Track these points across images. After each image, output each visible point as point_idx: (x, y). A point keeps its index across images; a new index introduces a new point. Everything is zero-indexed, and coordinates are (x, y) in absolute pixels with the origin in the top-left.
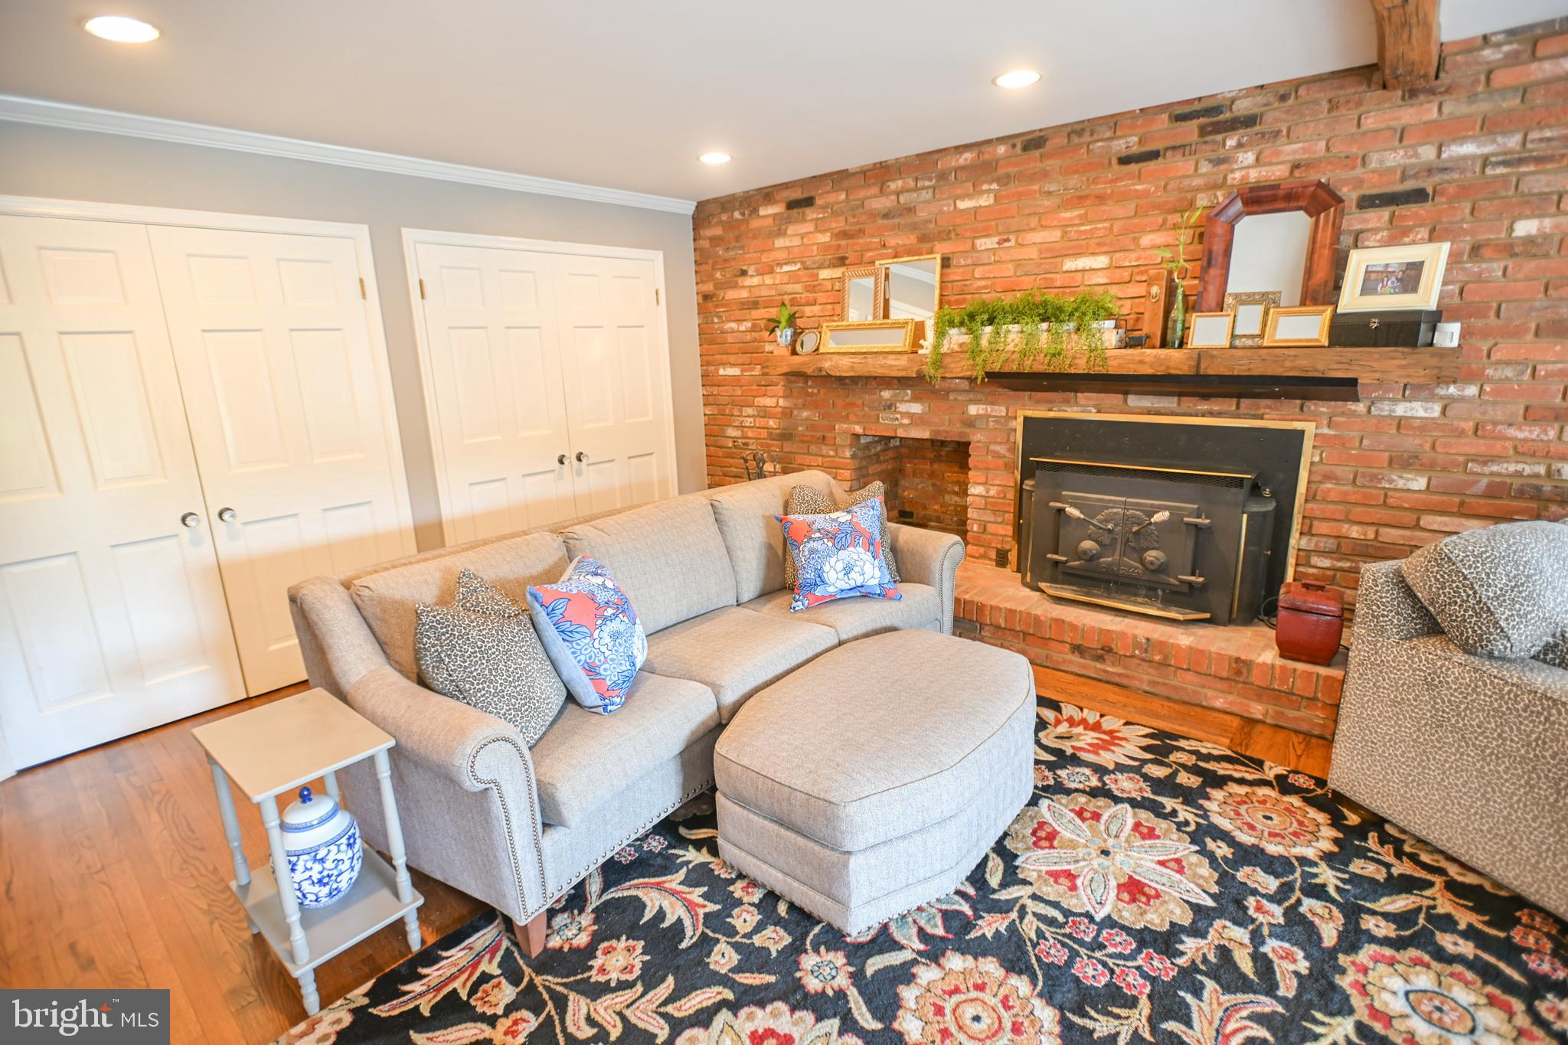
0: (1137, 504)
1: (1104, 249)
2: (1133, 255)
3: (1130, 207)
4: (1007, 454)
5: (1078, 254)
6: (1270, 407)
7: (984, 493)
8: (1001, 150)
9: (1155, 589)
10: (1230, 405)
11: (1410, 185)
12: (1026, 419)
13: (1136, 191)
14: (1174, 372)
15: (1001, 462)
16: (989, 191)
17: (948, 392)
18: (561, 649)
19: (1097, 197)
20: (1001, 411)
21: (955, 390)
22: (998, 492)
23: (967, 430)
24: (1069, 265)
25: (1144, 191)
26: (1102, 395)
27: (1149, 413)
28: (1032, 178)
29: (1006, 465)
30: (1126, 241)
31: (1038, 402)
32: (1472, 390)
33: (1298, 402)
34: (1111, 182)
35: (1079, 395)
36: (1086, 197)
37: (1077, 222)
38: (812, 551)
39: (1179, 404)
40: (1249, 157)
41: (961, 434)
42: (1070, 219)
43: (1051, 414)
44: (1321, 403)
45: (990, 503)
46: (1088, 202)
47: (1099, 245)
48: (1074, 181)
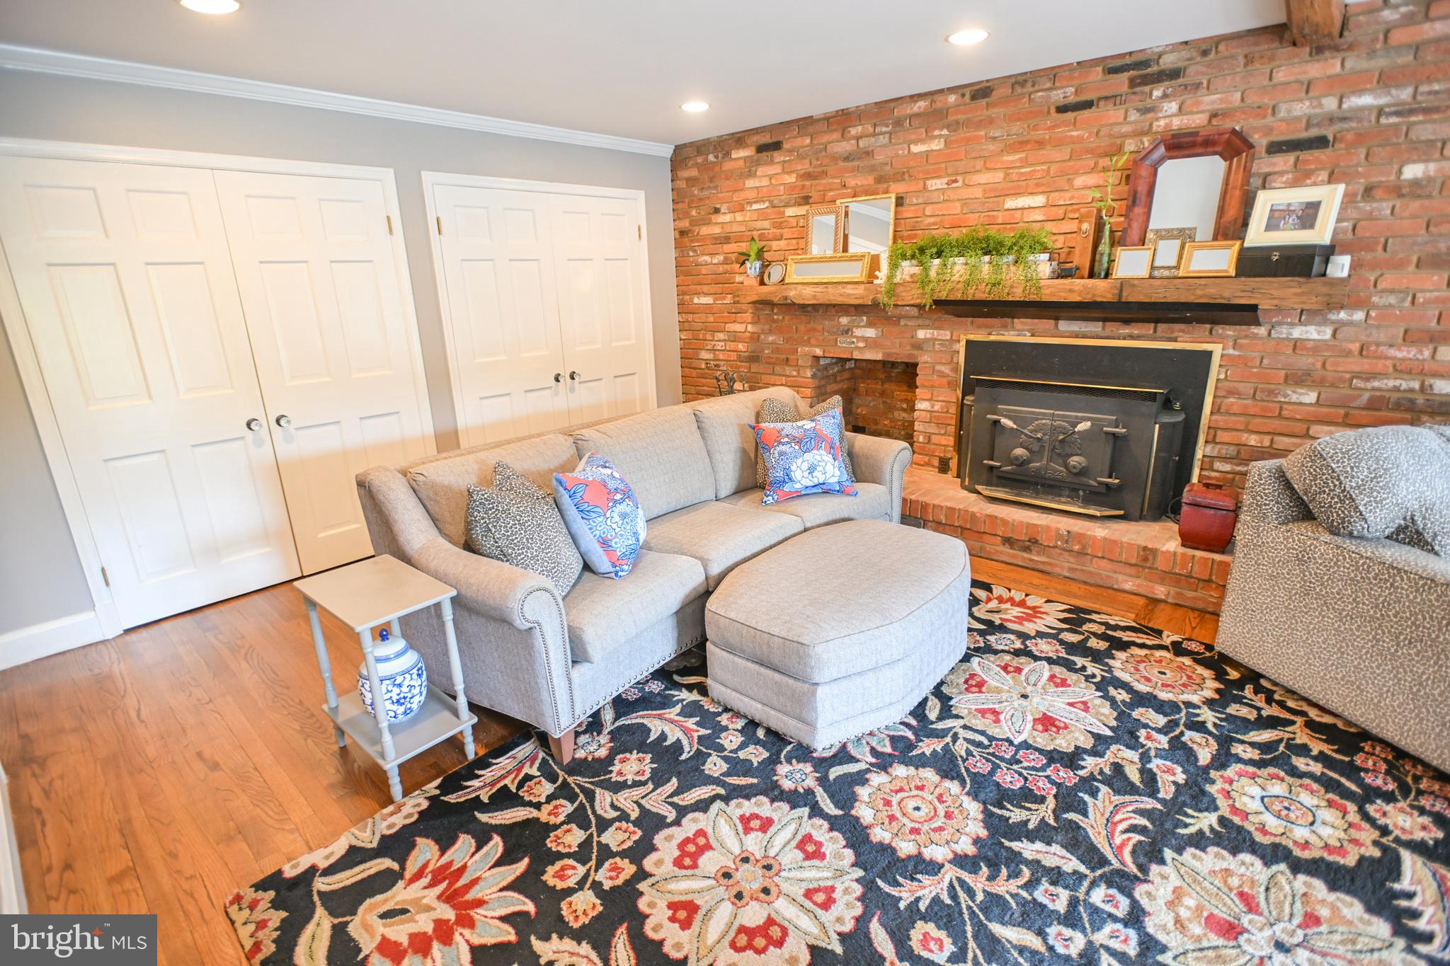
0: (1064, 416)
1: (1041, 189)
2: (1068, 195)
3: (1066, 151)
4: (951, 374)
5: (1018, 194)
6: (1183, 331)
7: (929, 408)
8: (952, 98)
9: (1076, 490)
10: (1148, 329)
11: (1314, 132)
12: (968, 342)
13: (1072, 137)
14: (1099, 299)
15: (945, 380)
16: (940, 136)
17: (900, 318)
18: (579, 525)
19: (1036, 142)
20: (946, 335)
21: (906, 317)
22: (942, 407)
23: (916, 352)
24: (1010, 203)
25: (1078, 136)
26: (1036, 321)
27: (1077, 337)
28: (980, 124)
29: (949, 383)
30: (1062, 182)
31: (979, 327)
32: (1359, 316)
33: (1208, 326)
34: (1049, 128)
35: (1016, 320)
36: (1027, 142)
37: (1018, 165)
38: (781, 454)
39: (1103, 328)
40: (1172, 107)
41: (910, 356)
42: (1012, 162)
43: (992, 338)
44: (1227, 327)
45: (935, 417)
46: (1028, 147)
47: (1037, 185)
48: (1016, 128)
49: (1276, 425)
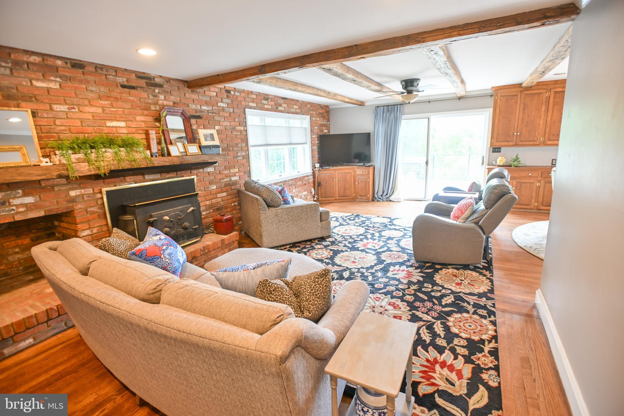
1: (123, 119)
2: (135, 123)
3: (128, 105)
4: (98, 211)
5: (112, 120)
6: (184, 173)
7: (90, 233)
8: (59, 62)
9: (184, 236)
10: (174, 174)
12: (108, 192)
13: (130, 99)
15: (96, 215)
16: (56, 81)
17: (53, 187)
19: (115, 98)
20: (90, 191)
21: (57, 185)
22: (98, 230)
23: (71, 205)
24: (109, 124)
25: (132, 100)
26: (135, 177)
27: (153, 181)
28: (81, 82)
29: (99, 216)
30: (131, 118)
31: (109, 183)
33: (190, 171)
34: (119, 93)
35: (126, 178)
36: (110, 97)
37: (108, 106)
39: (161, 176)
40: (162, 97)
41: (67, 208)
42: (105, 104)
43: (118, 188)
45: (95, 237)
46: (111, 99)
47: (121, 117)
48: (102, 89)
49: (211, 197)
